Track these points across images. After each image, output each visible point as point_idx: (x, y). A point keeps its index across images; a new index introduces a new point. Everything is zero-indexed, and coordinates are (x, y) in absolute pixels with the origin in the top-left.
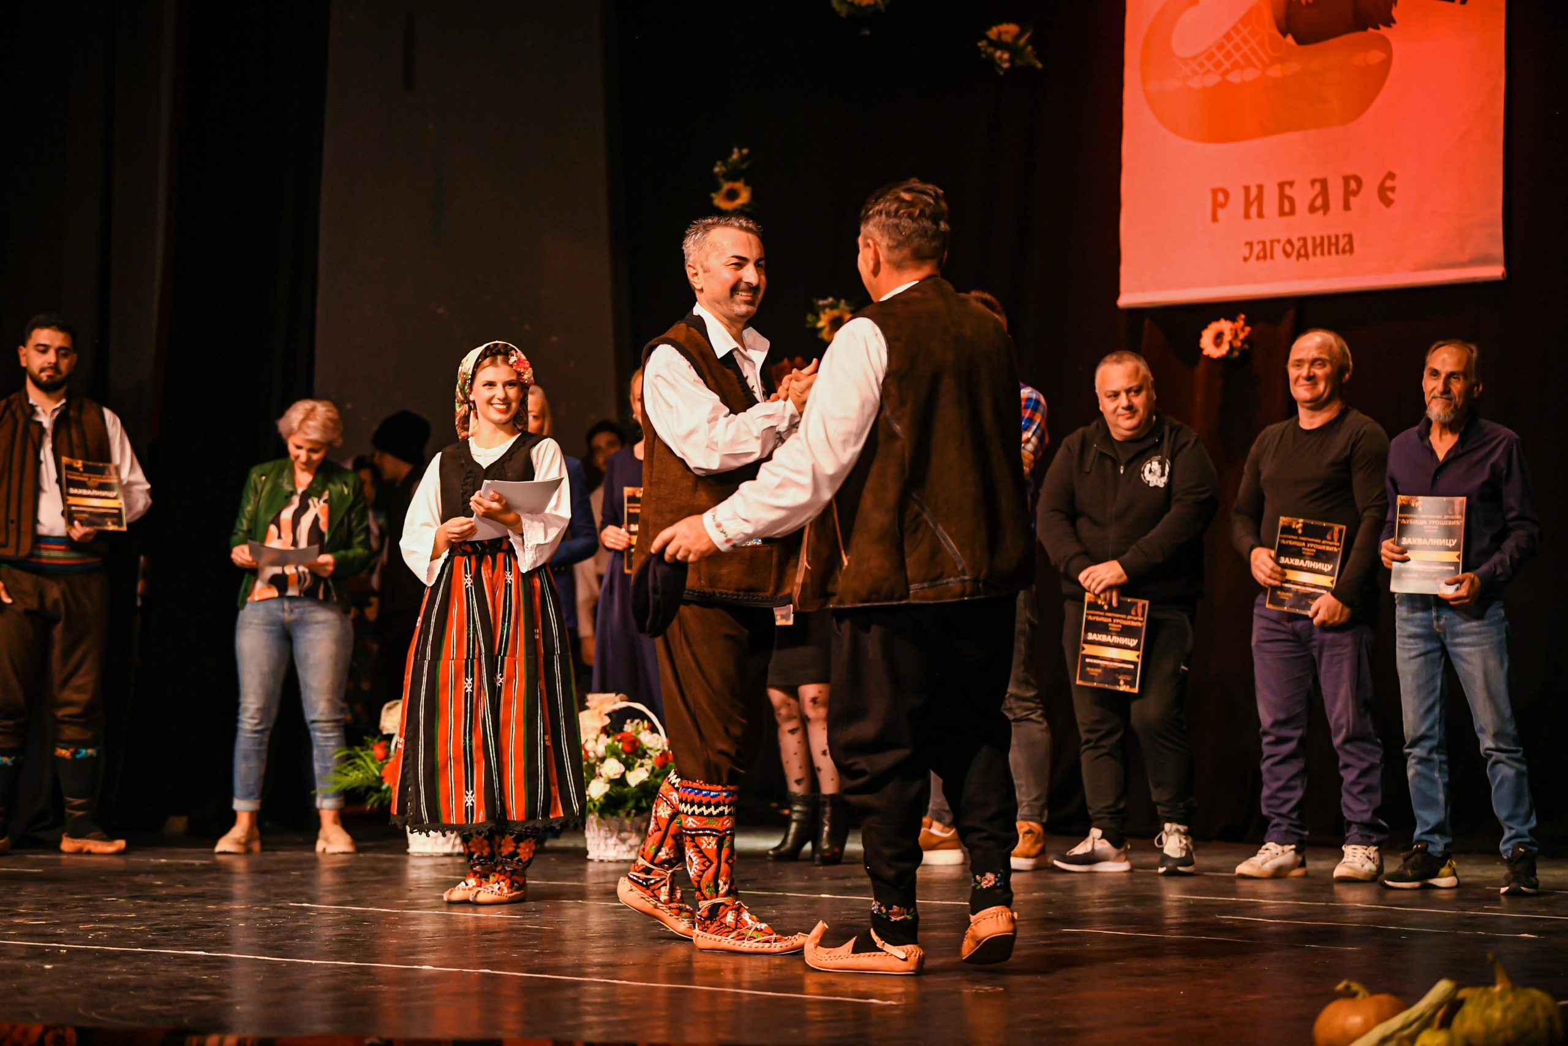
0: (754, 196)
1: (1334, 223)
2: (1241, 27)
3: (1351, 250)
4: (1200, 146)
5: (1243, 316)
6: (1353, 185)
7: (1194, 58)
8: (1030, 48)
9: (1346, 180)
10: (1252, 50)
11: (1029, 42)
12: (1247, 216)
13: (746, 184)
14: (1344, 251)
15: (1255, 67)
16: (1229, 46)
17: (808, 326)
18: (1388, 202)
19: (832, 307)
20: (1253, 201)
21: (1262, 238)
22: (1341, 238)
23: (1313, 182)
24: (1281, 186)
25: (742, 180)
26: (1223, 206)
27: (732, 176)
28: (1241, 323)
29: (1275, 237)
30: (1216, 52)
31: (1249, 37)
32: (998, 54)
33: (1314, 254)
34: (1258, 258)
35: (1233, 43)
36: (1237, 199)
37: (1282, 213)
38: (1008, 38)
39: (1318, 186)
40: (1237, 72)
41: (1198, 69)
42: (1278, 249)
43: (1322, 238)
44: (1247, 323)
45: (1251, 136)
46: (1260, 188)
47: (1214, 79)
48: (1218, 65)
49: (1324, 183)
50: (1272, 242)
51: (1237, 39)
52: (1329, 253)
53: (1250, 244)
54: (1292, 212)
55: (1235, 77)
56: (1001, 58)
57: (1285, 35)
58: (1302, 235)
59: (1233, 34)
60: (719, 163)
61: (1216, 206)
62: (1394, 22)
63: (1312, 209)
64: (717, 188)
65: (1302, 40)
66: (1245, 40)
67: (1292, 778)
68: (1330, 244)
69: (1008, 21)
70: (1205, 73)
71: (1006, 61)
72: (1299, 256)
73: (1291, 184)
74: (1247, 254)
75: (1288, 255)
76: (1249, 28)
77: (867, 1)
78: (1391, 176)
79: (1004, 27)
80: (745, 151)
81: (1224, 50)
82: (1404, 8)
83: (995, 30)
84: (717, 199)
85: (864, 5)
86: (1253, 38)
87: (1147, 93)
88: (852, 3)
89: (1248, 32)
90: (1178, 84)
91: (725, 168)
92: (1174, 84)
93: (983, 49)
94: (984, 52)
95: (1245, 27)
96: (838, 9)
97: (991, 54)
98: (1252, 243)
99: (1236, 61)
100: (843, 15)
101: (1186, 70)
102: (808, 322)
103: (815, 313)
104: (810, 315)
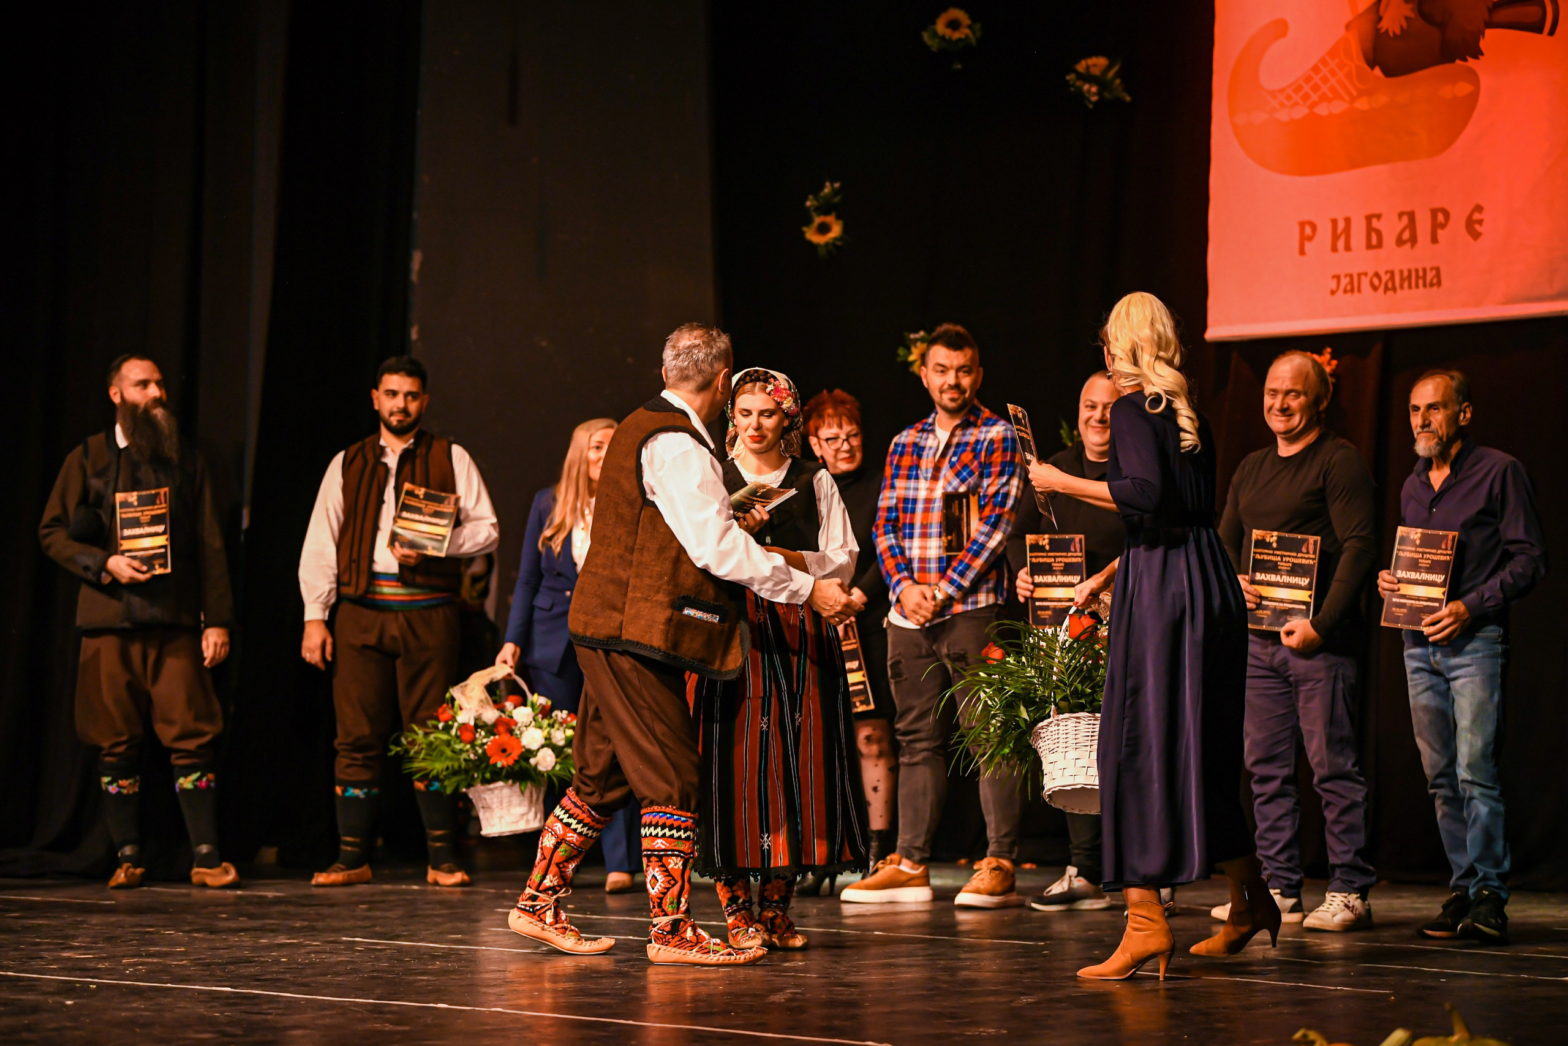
0: (845, 229)
1: (1421, 256)
2: (1328, 59)
3: (1439, 284)
4: (1286, 178)
5: (1329, 350)
6: (1441, 218)
7: (1282, 91)
8: (1118, 81)
9: (1434, 212)
10: (1340, 82)
11: (1118, 75)
12: (1334, 249)
13: (838, 218)
14: (1432, 285)
15: (1344, 100)
16: (1317, 79)
17: (899, 359)
18: (1476, 235)
19: (920, 340)
20: (1341, 235)
21: (1349, 271)
22: (1428, 271)
23: (1401, 215)
24: (1369, 218)
25: (834, 214)
26: (1310, 239)
27: (824, 210)
28: (1328, 356)
29: (1362, 270)
30: (1304, 84)
31: (1336, 69)
32: (1086, 87)
33: (1402, 287)
34: (1345, 291)
35: (1320, 76)
36: (1324, 232)
37: (1369, 246)
38: (1096, 71)
39: (1405, 219)
40: (1325, 104)
41: (1285, 101)
42: (1365, 282)
43: (1410, 271)
44: (1333, 357)
45: (1339, 169)
46: (1348, 221)
47: (1301, 112)
48: (1306, 97)
49: (1411, 216)
50: (1359, 275)
51: (1325, 71)
52: (1417, 286)
53: (1337, 278)
54: (1380, 245)
55: (1322, 110)
56: (1089, 91)
57: (1372, 67)
58: (1390, 268)
59: (1321, 66)
60: (811, 197)
61: (1304, 239)
62: (1482, 54)
63: (1400, 242)
64: (808, 222)
65: (1390, 72)
66: (1333, 73)
67: (1280, 818)
68: (1417, 277)
69: (1097, 54)
70: (1292, 106)
71: (1094, 94)
72: (1386, 289)
73: (1378, 217)
74: (1335, 288)
75: (1375, 288)
76: (1337, 60)
77: (956, 35)
78: (1479, 208)
79: (1092, 61)
80: (837, 185)
81: (1312, 83)
82: (1492, 39)
83: (1083, 63)
84: (812, 236)
85: (954, 39)
86: (1341, 70)
87: (1234, 126)
88: (943, 37)
89: (1337, 65)
90: (1265, 116)
91: (816, 202)
92: (1262, 117)
93: (1071, 82)
94: (1072, 85)
95: (1332, 60)
96: (929, 44)
97: (1079, 88)
98: (1339, 276)
99: (1324, 93)
100: (933, 49)
101: (1273, 103)
102: (900, 356)
103: (905, 347)
104: (902, 348)
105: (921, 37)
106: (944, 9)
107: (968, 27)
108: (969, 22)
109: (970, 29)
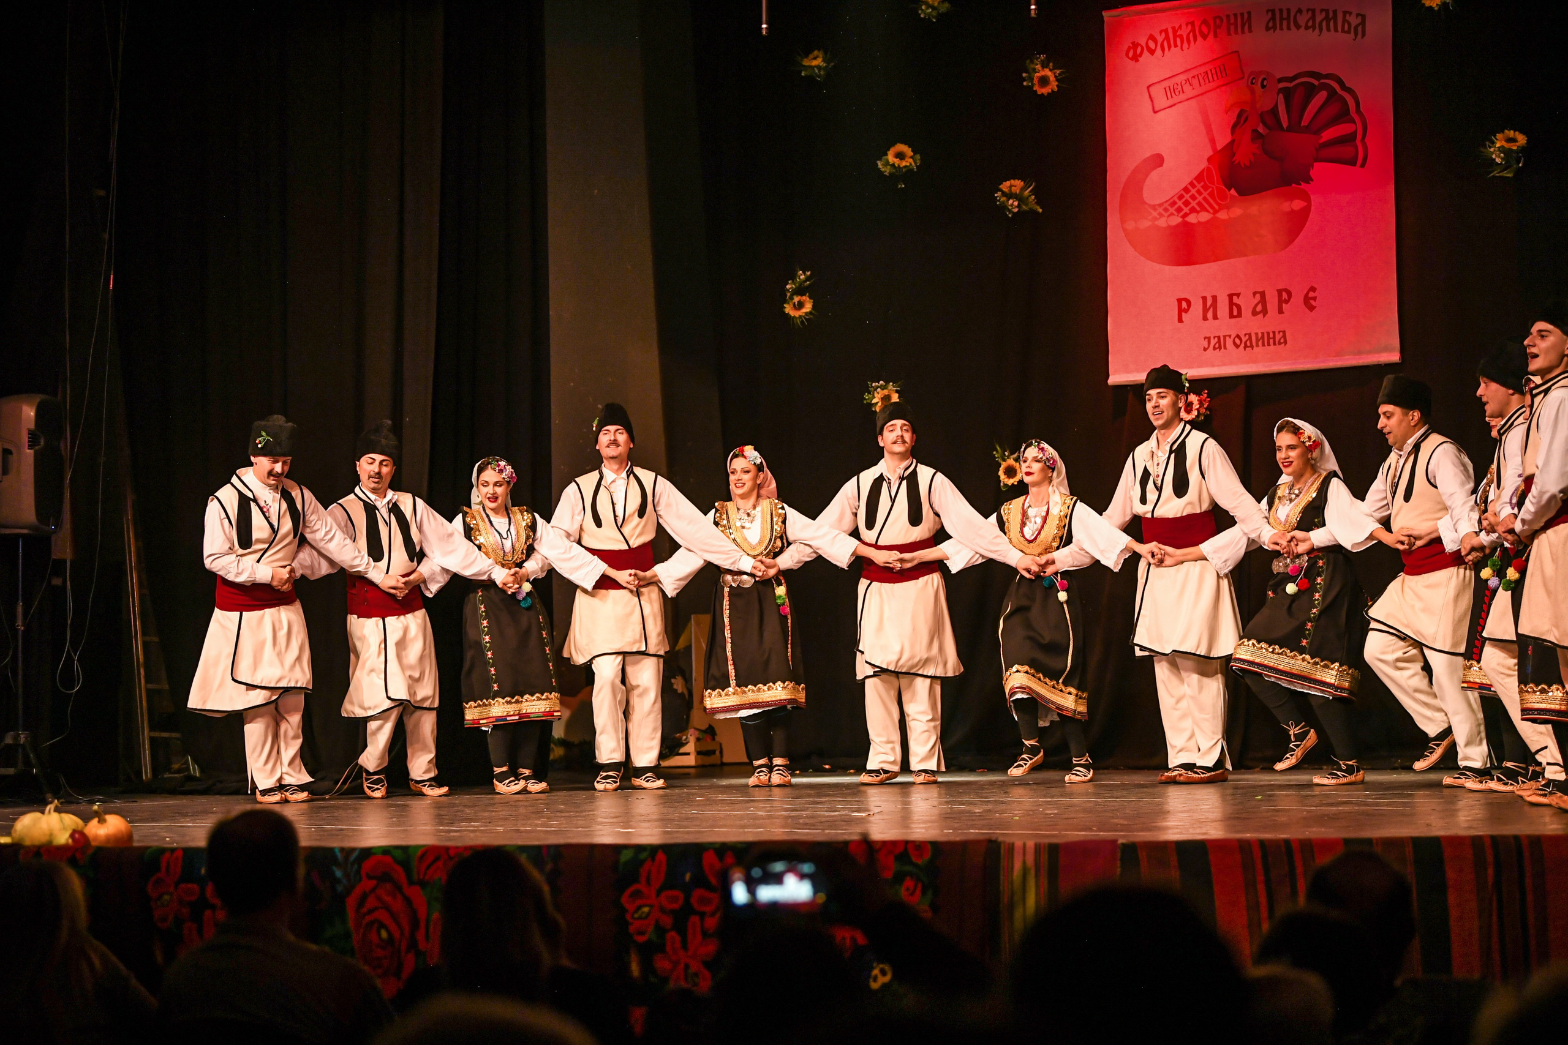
0: (814, 307)
1: (1271, 323)
2: (1195, 182)
3: (1285, 342)
4: (1168, 268)
6: (1285, 296)
7: (1161, 205)
8: (1033, 197)
9: (1280, 292)
10: (1205, 199)
11: (1033, 192)
12: (1205, 318)
13: (810, 298)
14: (1280, 343)
15: (1208, 211)
16: (1187, 197)
17: (865, 402)
18: (1311, 308)
19: (883, 388)
20: (1210, 307)
21: (1217, 334)
22: (1277, 333)
23: (1254, 294)
24: (1231, 296)
25: (806, 295)
26: (1186, 311)
27: (800, 291)
28: (1206, 395)
29: (1227, 333)
30: (1177, 201)
31: (1202, 190)
32: (1011, 202)
33: (1257, 345)
34: (1214, 348)
35: (1189, 194)
36: (1197, 308)
37: (1231, 316)
38: (1016, 190)
39: (1258, 296)
40: (1194, 215)
41: (1163, 213)
42: (1229, 342)
43: (1263, 334)
45: (1208, 261)
46: (1215, 298)
47: (1176, 220)
48: (1179, 210)
49: (1263, 294)
50: (1225, 337)
51: (1193, 191)
52: (1269, 345)
53: (1208, 339)
54: (1239, 315)
55: (1192, 219)
56: (1012, 205)
57: (1229, 188)
58: (1248, 332)
59: (1190, 188)
61: (1181, 311)
62: (1312, 180)
63: (1255, 313)
64: (788, 300)
65: (1242, 192)
66: (1199, 193)
68: (1269, 338)
69: (1015, 178)
70: (1168, 216)
71: (1016, 207)
72: (1245, 346)
74: (1206, 346)
75: (1237, 346)
76: (1202, 184)
77: (904, 164)
78: (1313, 289)
79: (1012, 181)
80: (808, 273)
81: (1184, 200)
82: (1318, 170)
83: (1008, 183)
84: (788, 309)
85: (901, 166)
86: (1206, 191)
87: (1124, 230)
88: (893, 165)
89: (1202, 187)
90: (1150, 223)
91: (794, 286)
92: (1145, 224)
93: (998, 198)
94: (999, 201)
95: (1199, 183)
96: (883, 170)
97: (1003, 202)
98: (1210, 337)
99: (1193, 207)
100: (886, 173)
101: (1155, 214)
102: (866, 399)
103: (869, 393)
104: (867, 394)
105: (877, 165)
106: (893, 145)
107: (911, 157)
108: (912, 154)
109: (913, 159)
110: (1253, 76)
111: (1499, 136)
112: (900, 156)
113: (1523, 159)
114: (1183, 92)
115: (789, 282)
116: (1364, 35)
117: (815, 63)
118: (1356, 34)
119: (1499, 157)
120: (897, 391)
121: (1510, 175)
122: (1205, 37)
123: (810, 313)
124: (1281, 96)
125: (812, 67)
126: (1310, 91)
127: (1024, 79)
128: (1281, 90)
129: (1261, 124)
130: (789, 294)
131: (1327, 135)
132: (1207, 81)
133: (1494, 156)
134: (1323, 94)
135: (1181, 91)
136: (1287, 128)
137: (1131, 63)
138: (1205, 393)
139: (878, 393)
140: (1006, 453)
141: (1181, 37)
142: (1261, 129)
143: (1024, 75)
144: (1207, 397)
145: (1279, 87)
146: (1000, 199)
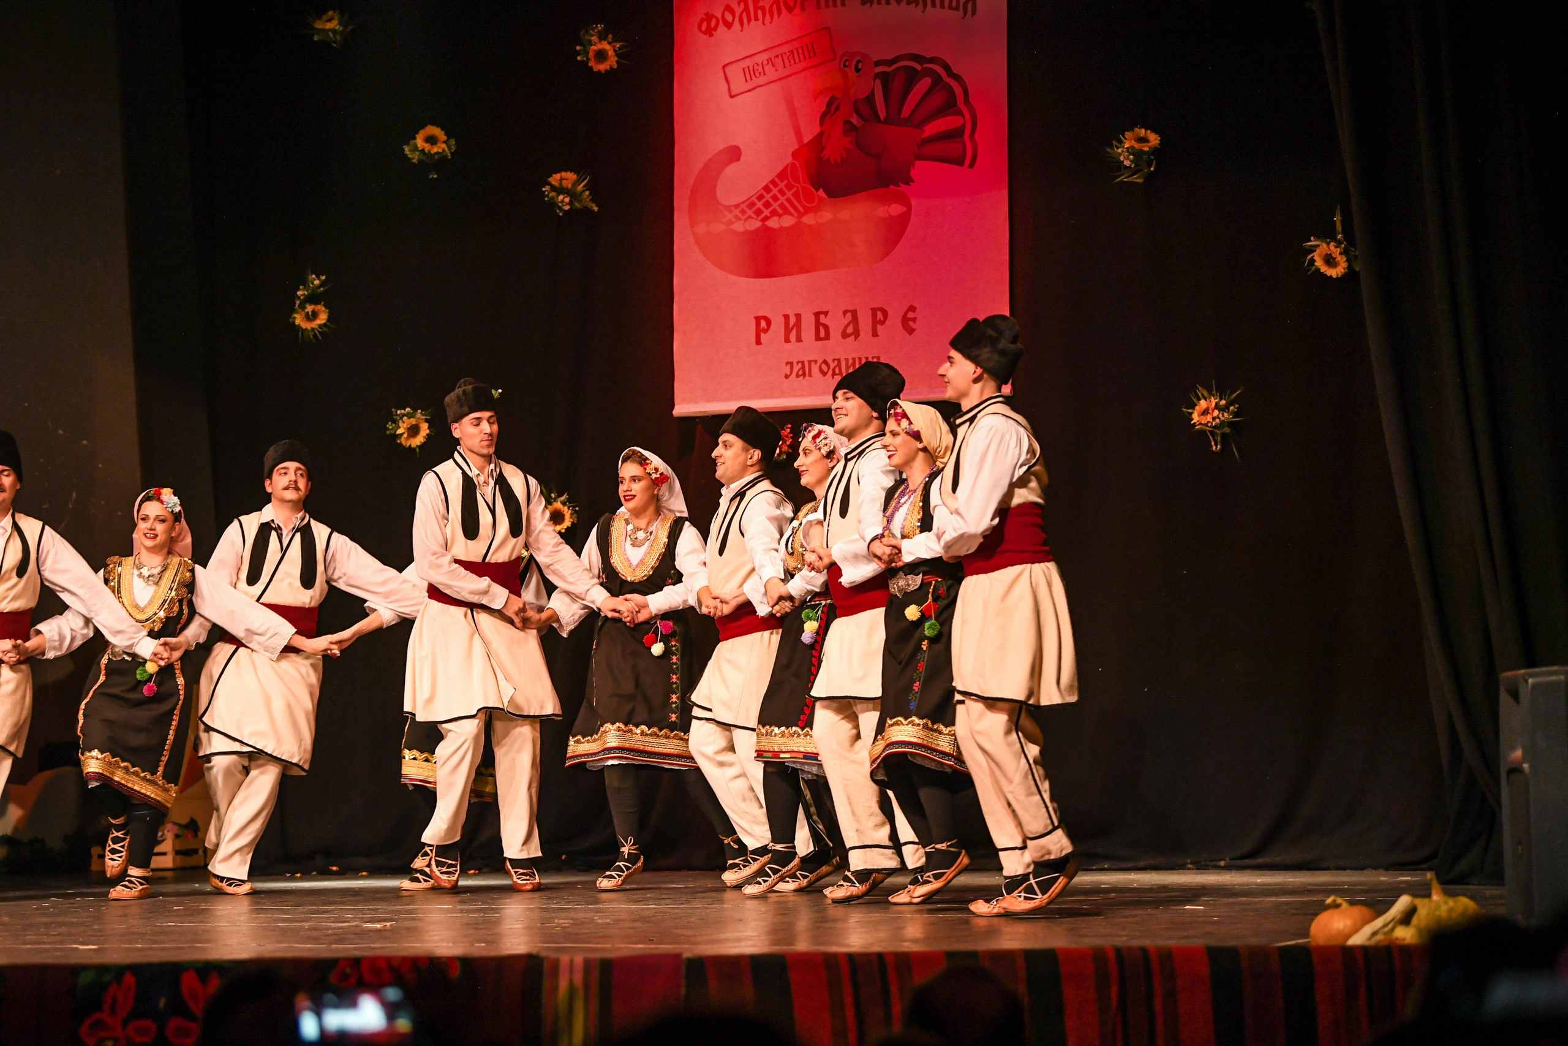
0: (329, 318)
1: (864, 347)
2: (777, 180)
4: (745, 280)
6: (880, 316)
7: (737, 206)
8: (587, 193)
9: (874, 311)
10: (788, 200)
11: (588, 187)
12: (787, 341)
13: (326, 306)
15: (792, 215)
16: (768, 197)
17: (388, 431)
18: (910, 331)
19: (410, 416)
20: (792, 328)
21: (801, 359)
23: (845, 313)
24: (817, 315)
25: (321, 304)
26: (766, 331)
27: (313, 299)
29: (812, 358)
30: (756, 201)
31: (785, 190)
32: (561, 197)
34: (798, 376)
35: (771, 194)
36: (778, 328)
37: (818, 338)
38: (567, 184)
39: (849, 315)
40: (776, 218)
41: (740, 215)
42: (815, 369)
45: (789, 273)
46: (798, 316)
47: (755, 224)
48: (759, 212)
49: (854, 313)
50: (810, 362)
51: (775, 191)
53: (791, 364)
54: (827, 337)
55: (773, 223)
56: (562, 201)
58: (837, 357)
59: (771, 186)
61: (759, 332)
62: (913, 182)
63: (845, 335)
64: (299, 309)
65: (832, 194)
66: (782, 193)
69: (567, 169)
70: (746, 220)
71: (566, 204)
74: (788, 373)
75: (824, 374)
76: (786, 182)
77: (435, 150)
78: (912, 309)
79: (564, 174)
80: (323, 278)
81: (764, 200)
82: (920, 169)
83: (557, 176)
84: (299, 320)
85: (432, 152)
86: (789, 190)
87: (694, 234)
88: (423, 151)
89: (786, 186)
90: (723, 227)
91: (306, 293)
92: (718, 228)
93: (546, 193)
94: (547, 196)
95: (782, 182)
96: (410, 156)
97: (553, 198)
98: (792, 363)
99: (775, 209)
100: (414, 161)
101: (730, 216)
102: (389, 429)
103: (394, 422)
104: (390, 423)
105: (403, 150)
106: (423, 127)
107: (444, 142)
108: (445, 138)
109: (446, 144)
110: (844, 59)
111: (1128, 134)
112: (431, 140)
113: (1154, 162)
114: (765, 74)
115: (301, 287)
116: (974, 13)
117: (329, 26)
118: (965, 12)
119: (1128, 159)
120: (427, 421)
121: (1139, 181)
122: (790, 10)
123: (325, 325)
124: (878, 81)
125: (324, 30)
126: (912, 77)
127: (578, 53)
128: (877, 75)
129: (855, 115)
130: (298, 302)
131: (932, 129)
132: (792, 61)
133: (1122, 158)
134: (927, 82)
135: (762, 74)
136: (885, 119)
137: (705, 37)
138: (788, 428)
139: (404, 422)
140: (553, 495)
141: (763, 9)
142: (855, 120)
143: (578, 48)
144: (790, 433)
145: (876, 72)
146: (548, 195)
